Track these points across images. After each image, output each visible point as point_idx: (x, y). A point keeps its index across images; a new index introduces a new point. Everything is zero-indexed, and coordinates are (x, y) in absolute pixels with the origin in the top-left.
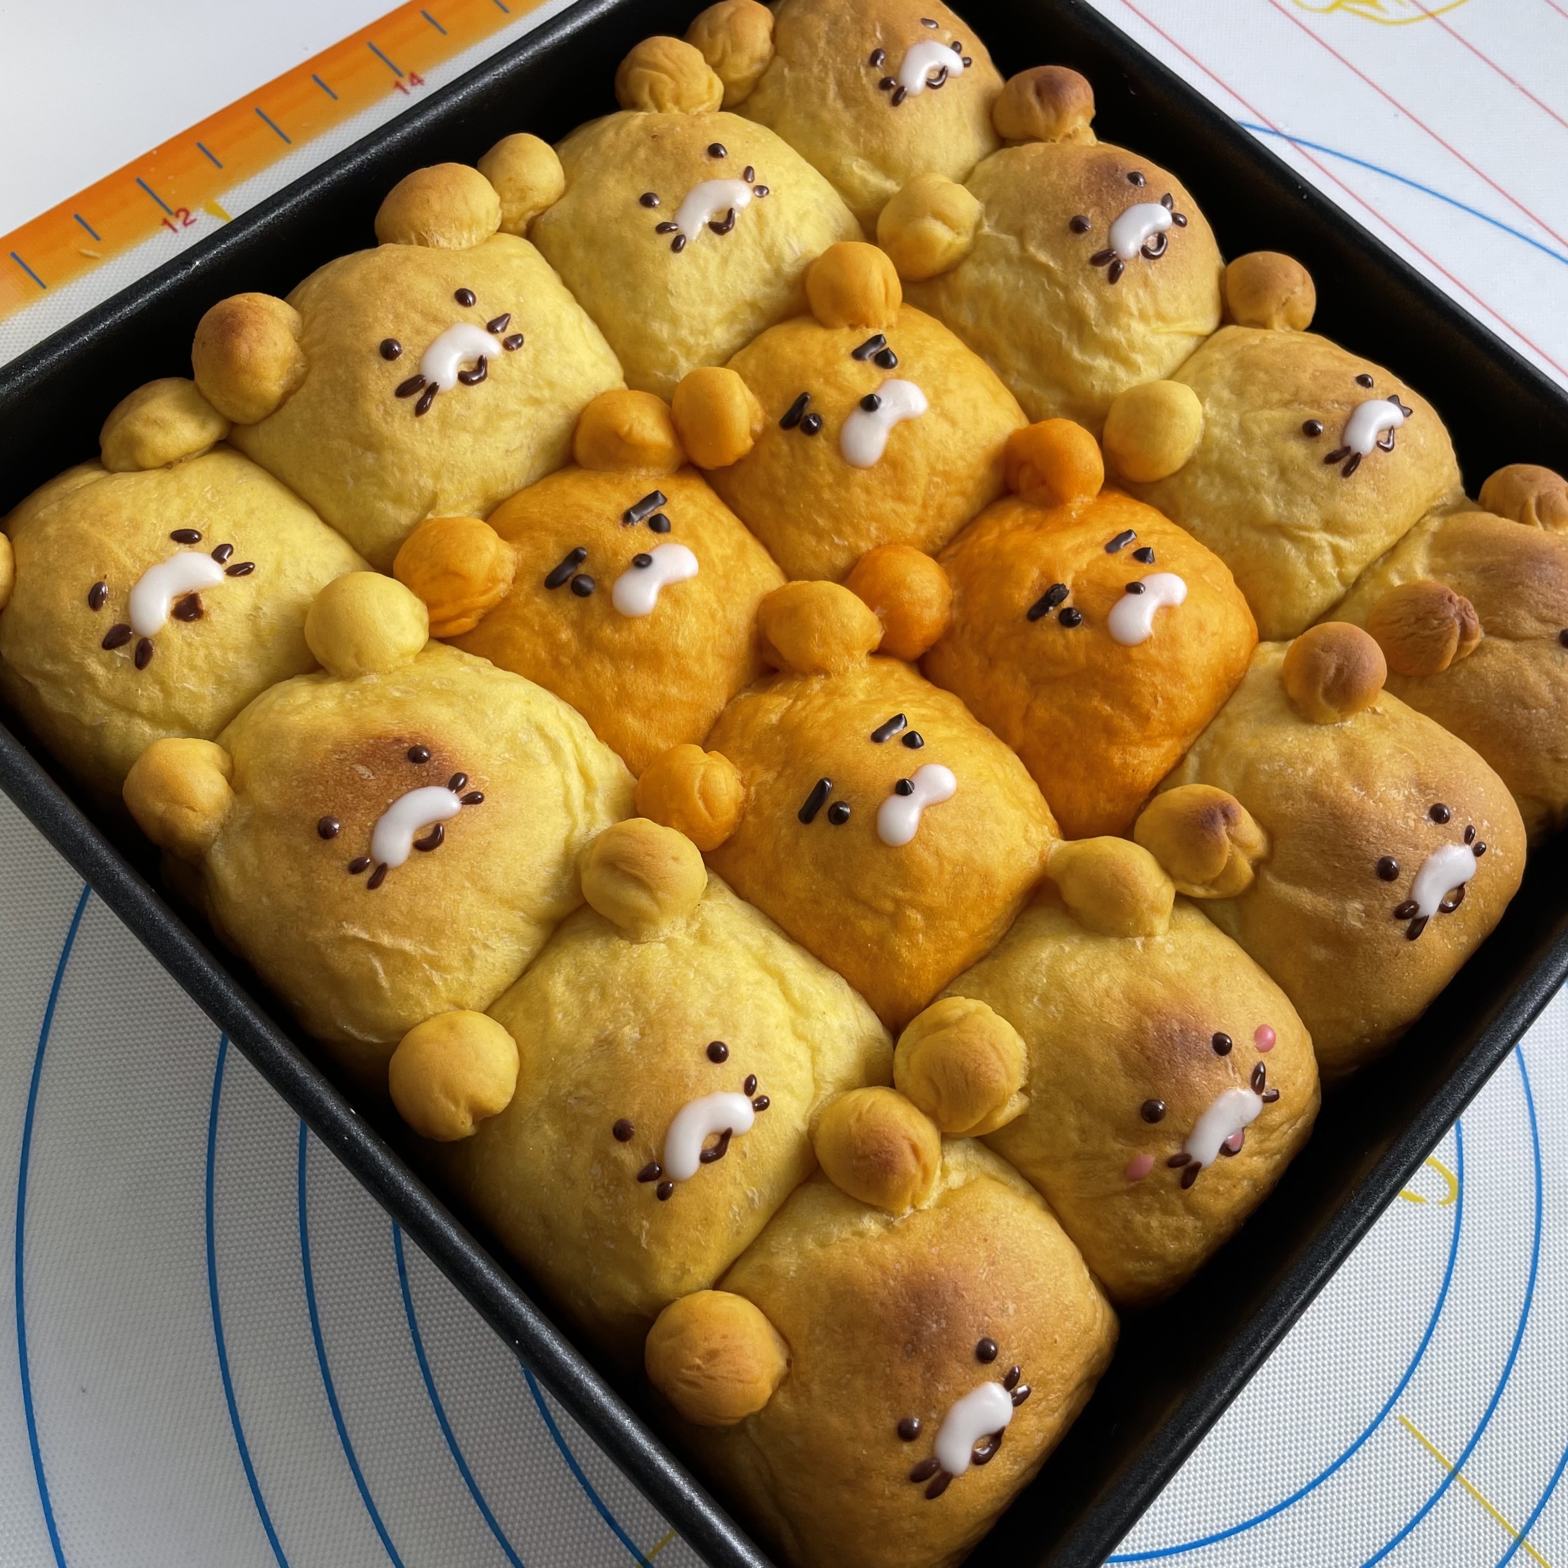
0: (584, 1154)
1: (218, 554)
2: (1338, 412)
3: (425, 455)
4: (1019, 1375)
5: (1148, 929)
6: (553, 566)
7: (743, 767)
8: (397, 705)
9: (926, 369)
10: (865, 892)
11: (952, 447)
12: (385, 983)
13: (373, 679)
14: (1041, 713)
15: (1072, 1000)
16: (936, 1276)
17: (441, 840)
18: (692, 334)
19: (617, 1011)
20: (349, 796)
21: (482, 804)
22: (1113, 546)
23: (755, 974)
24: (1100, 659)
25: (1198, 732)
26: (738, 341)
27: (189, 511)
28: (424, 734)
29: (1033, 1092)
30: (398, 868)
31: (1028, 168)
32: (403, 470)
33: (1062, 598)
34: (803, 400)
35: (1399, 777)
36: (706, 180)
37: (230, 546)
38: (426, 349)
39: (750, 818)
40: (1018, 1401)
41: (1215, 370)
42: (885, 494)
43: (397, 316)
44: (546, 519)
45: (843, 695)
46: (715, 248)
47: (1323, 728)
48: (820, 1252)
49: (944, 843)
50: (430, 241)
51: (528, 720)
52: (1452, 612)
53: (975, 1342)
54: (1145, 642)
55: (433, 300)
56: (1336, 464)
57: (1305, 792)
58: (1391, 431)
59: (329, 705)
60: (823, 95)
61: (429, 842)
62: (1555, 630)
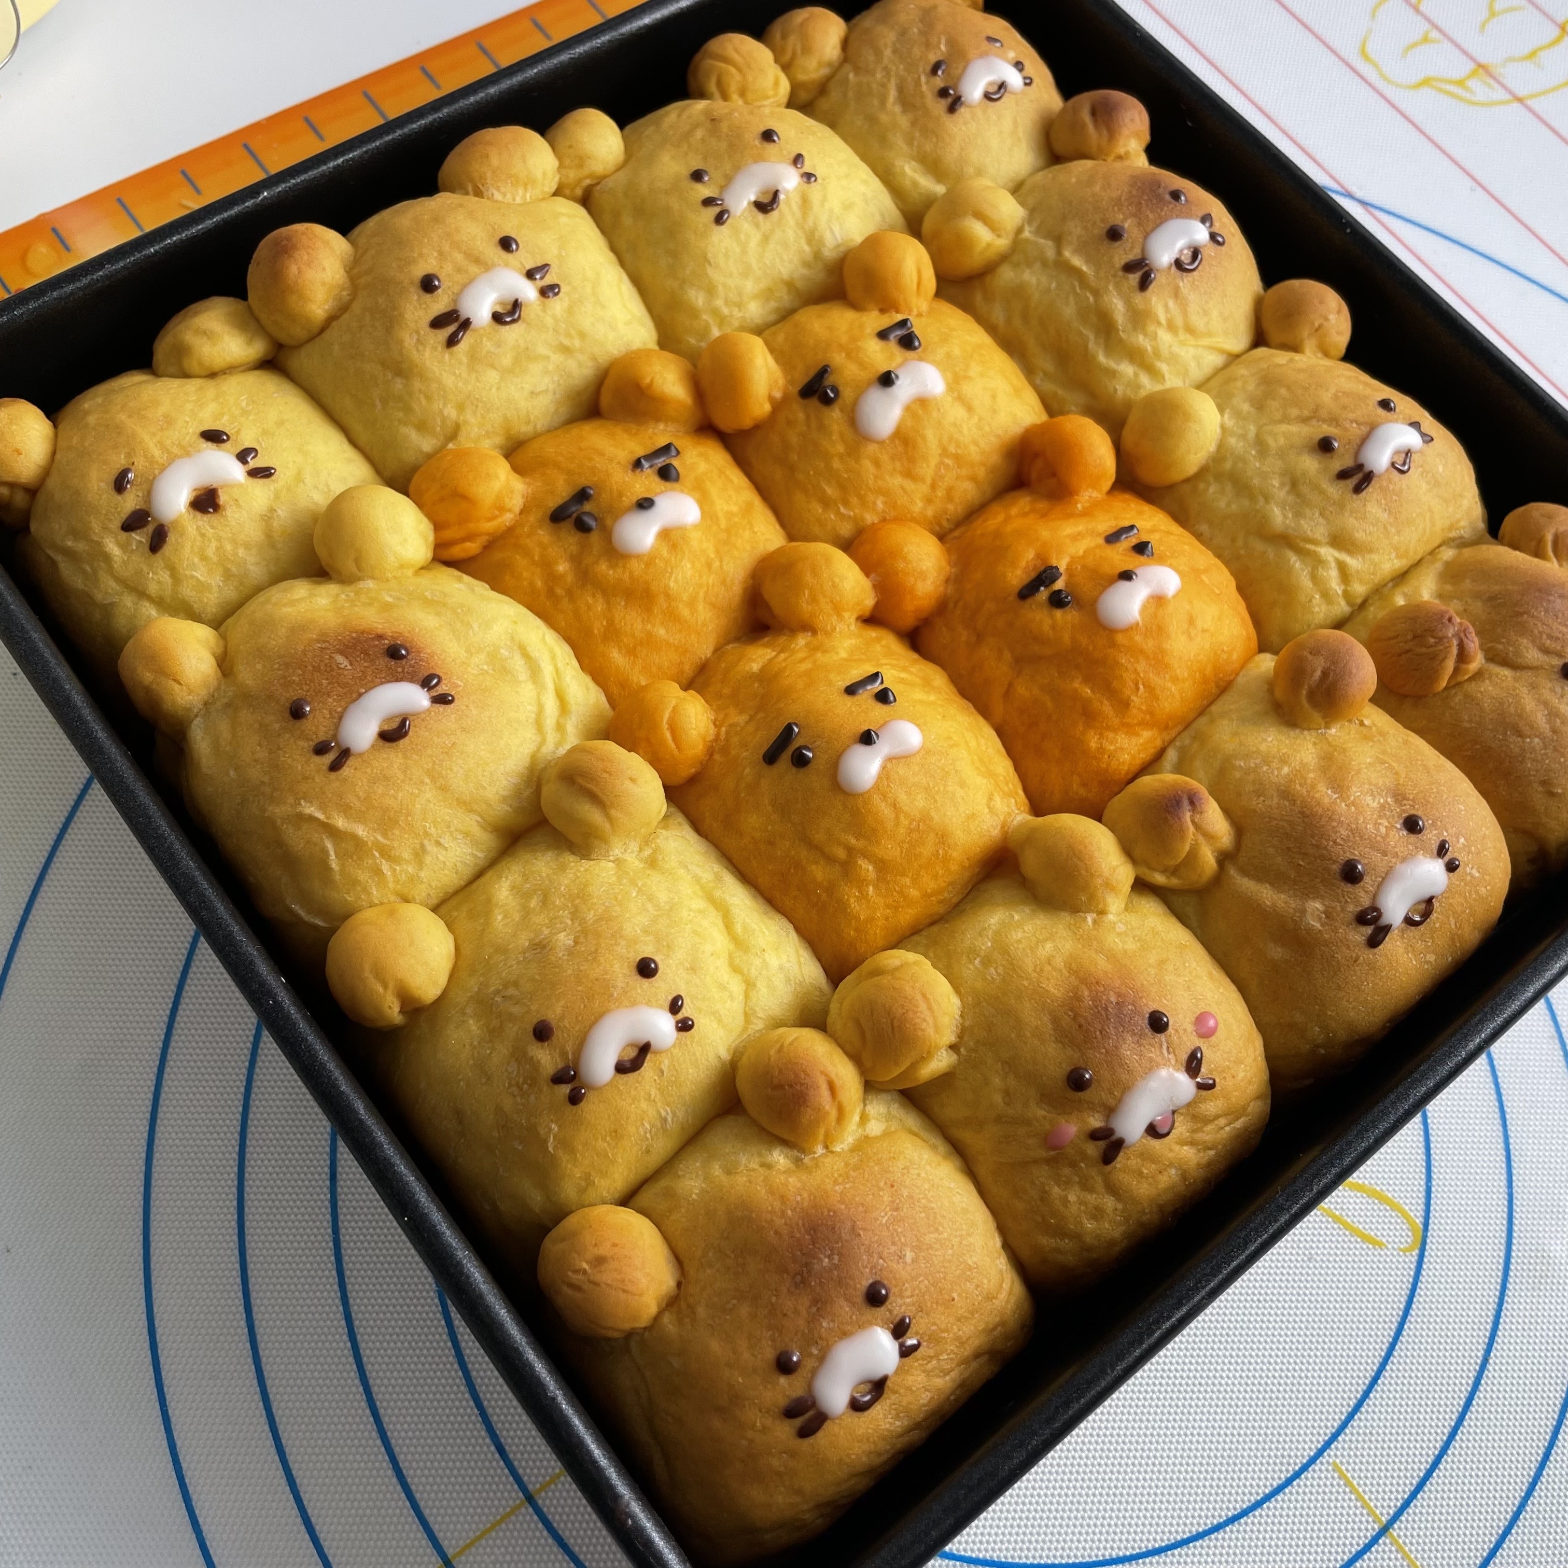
0: (503, 1050)
1: (243, 456)
2: (1355, 431)
3: (451, 386)
4: (909, 1325)
5: (1101, 906)
6: (559, 502)
7: (717, 710)
8: (387, 607)
9: (948, 355)
10: (819, 837)
11: (965, 431)
12: (334, 864)
13: (370, 584)
14: (1023, 690)
15: (1012, 964)
16: (835, 1212)
17: (406, 734)
18: (726, 304)
19: (556, 918)
20: (324, 682)
21: (452, 706)
22: (1113, 538)
23: (699, 904)
24: (1084, 640)
25: (1180, 728)
26: (772, 318)
27: (222, 414)
28: (406, 634)
29: (962, 1050)
30: (361, 755)
31: (1074, 180)
32: (428, 398)
33: (1053, 580)
34: (824, 371)
35: (1376, 785)
36: (756, 162)
37: (255, 450)
38: (465, 286)
39: (717, 757)
40: (905, 1352)
41: (1239, 384)
42: (894, 469)
43: (441, 253)
44: (561, 459)
45: (825, 652)
46: (757, 226)
47: (1306, 732)
48: (724, 1179)
50: (485, 194)
51: (512, 639)
52: (1451, 632)
53: (866, 1282)
54: (1131, 628)
55: (478, 243)
56: (1348, 481)
57: (1277, 790)
58: (1408, 454)
59: (323, 602)
60: (883, 99)
61: (394, 733)
62: (1557, 662)
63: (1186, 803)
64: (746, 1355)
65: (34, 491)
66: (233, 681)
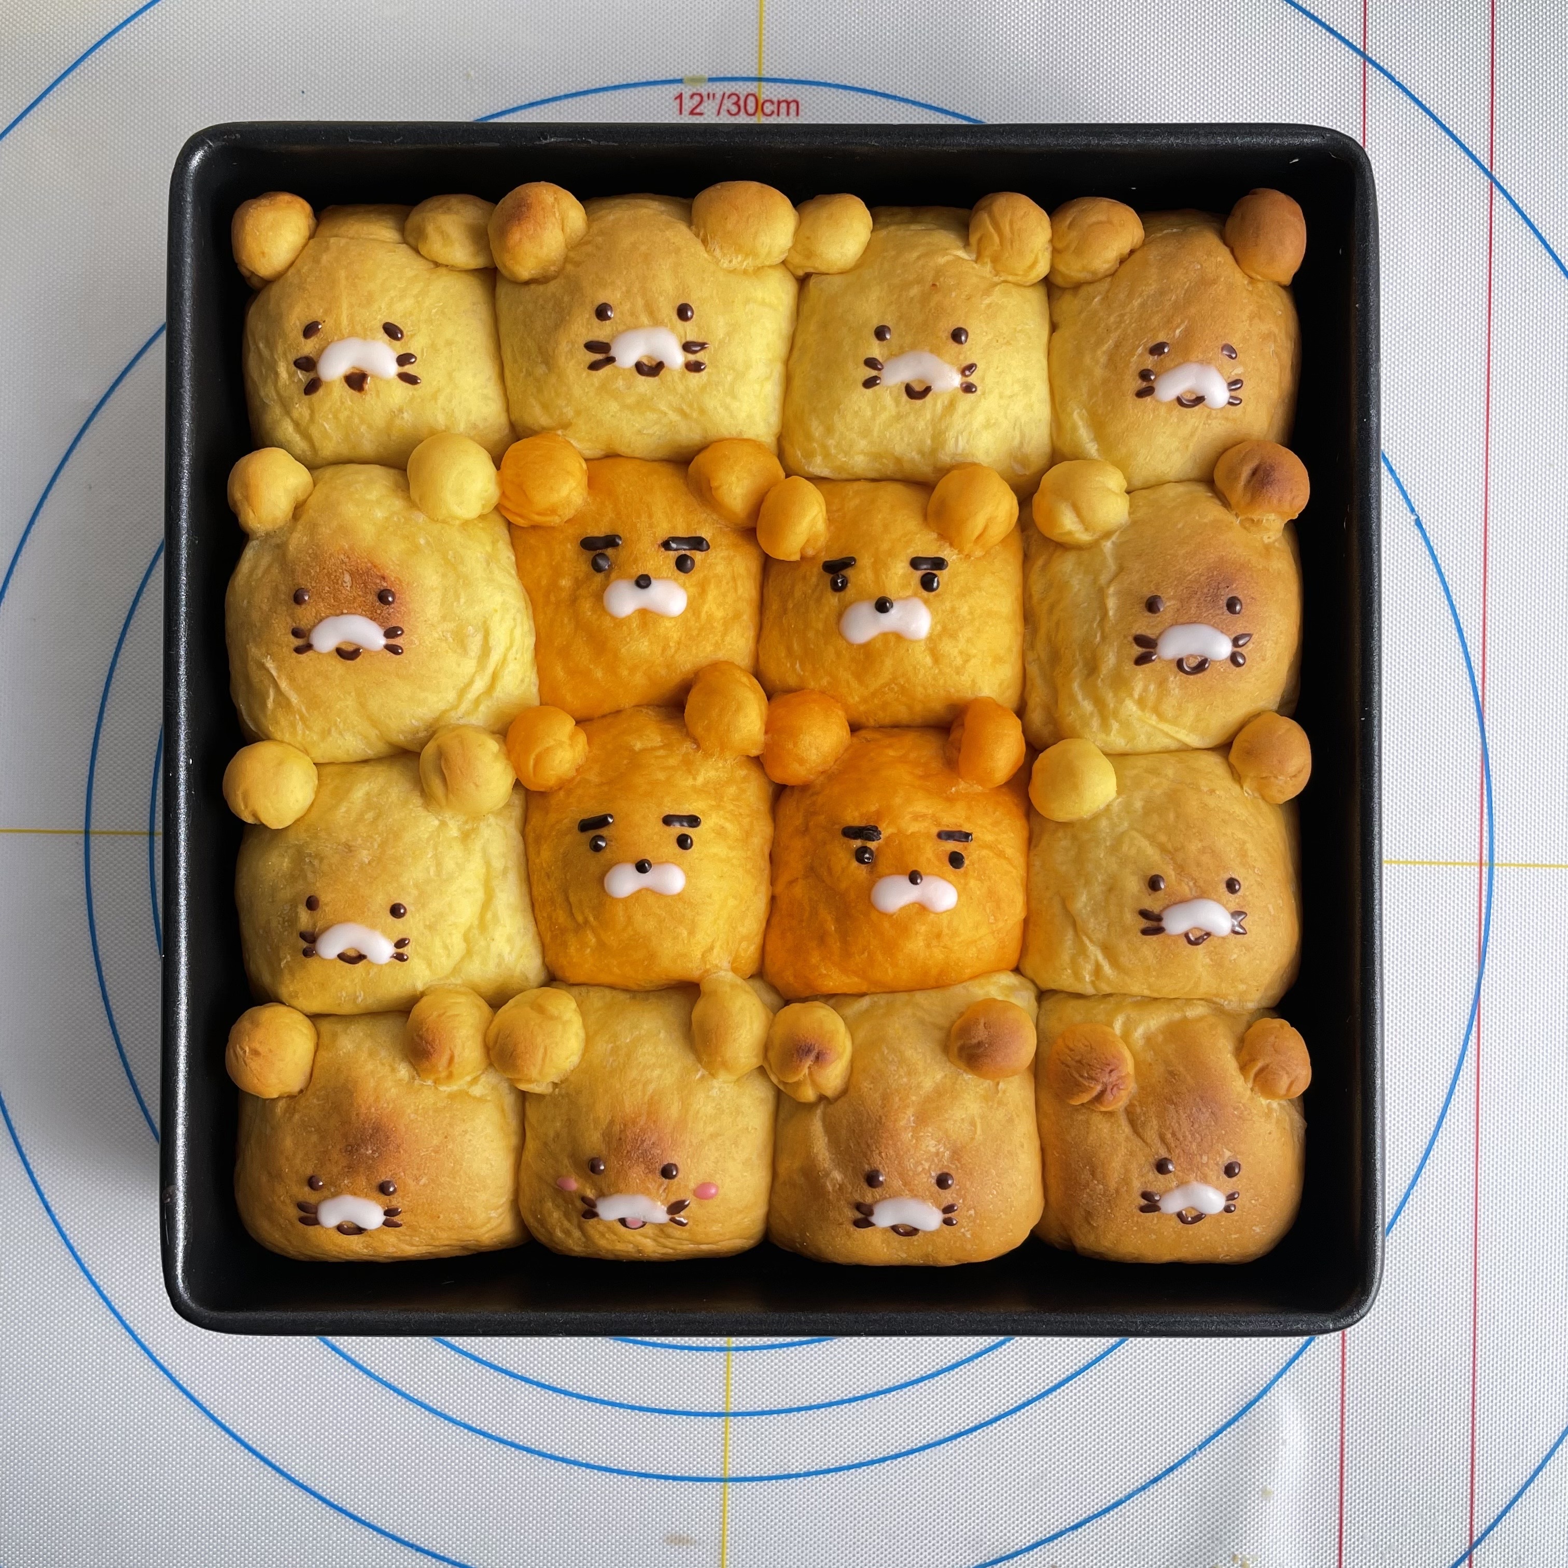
0: (289, 893)
1: (404, 359)
2: (1186, 889)
3: (577, 395)
4: (399, 1213)
5: (713, 1071)
6: (596, 534)
7: (591, 758)
8: (413, 550)
9: (953, 610)
10: (574, 898)
11: (920, 675)
12: (270, 705)
13: (421, 518)
14: (799, 890)
15: (625, 1066)
17: (353, 659)
18: (836, 447)
19: (371, 837)
21: (398, 656)
22: (944, 836)
23: (472, 884)
24: (853, 895)
25: (887, 990)
26: (871, 474)
27: (411, 314)
28: (404, 584)
29: (558, 1090)
30: (319, 653)
31: (1180, 526)
32: (557, 393)
33: (871, 839)
34: (849, 562)
35: (948, 1137)
36: (932, 351)
37: (415, 357)
38: (629, 329)
39: (562, 794)
40: (388, 1224)
41: (1153, 779)
42: (849, 667)
43: (629, 291)
44: (623, 497)
45: (689, 771)
46: (897, 403)
47: (948, 1064)
48: (364, 1056)
49: (638, 917)
50: (710, 245)
51: (485, 622)
52: (1106, 1079)
53: (384, 1178)
54: (884, 915)
55: (662, 299)
56: (1144, 921)
57: (885, 1089)
58: (1208, 934)
59: (379, 514)
60: (1100, 342)
61: (348, 654)
62: (1163, 1153)
63: (814, 1054)
64: (298, 1161)
65: (267, 282)
66: (292, 530)
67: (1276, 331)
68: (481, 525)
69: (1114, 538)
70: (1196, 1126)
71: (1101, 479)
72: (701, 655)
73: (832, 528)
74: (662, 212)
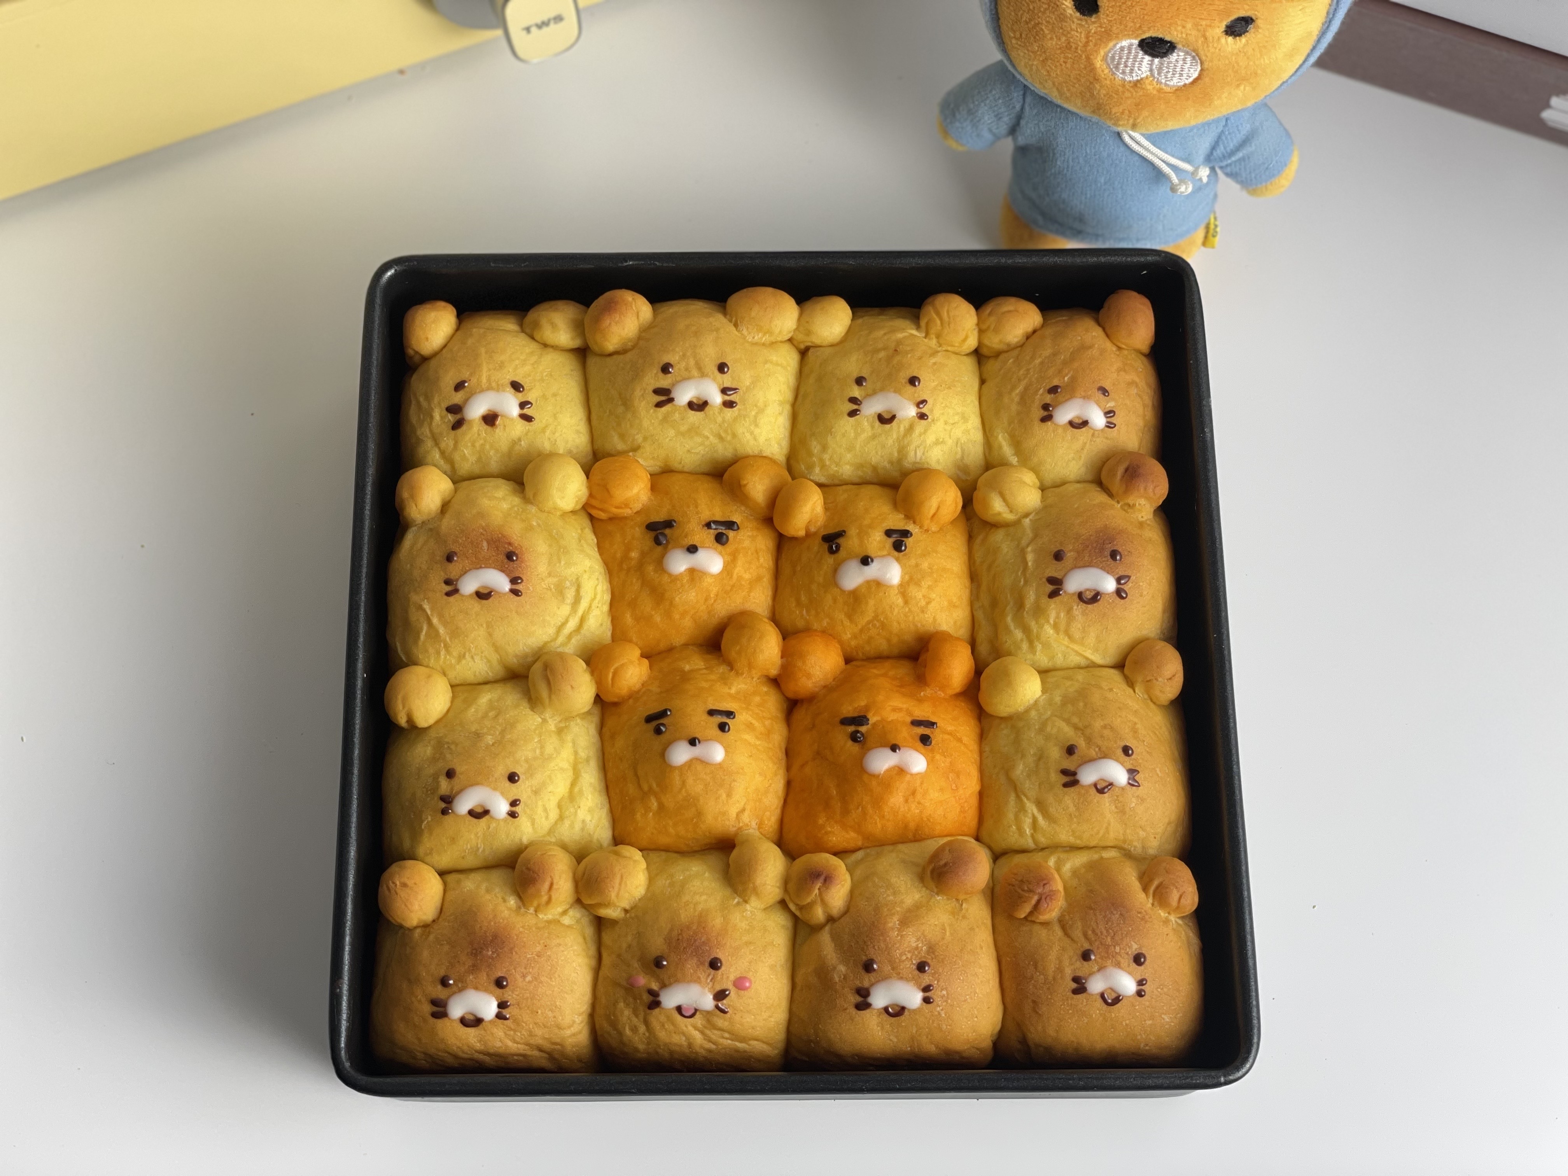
0: (431, 771)
1: (522, 405)
2: (1093, 753)
3: (646, 426)
4: (509, 1007)
5: (746, 898)
6: (657, 520)
8: (528, 528)
9: (917, 565)
10: (642, 772)
11: (895, 613)
12: (422, 637)
13: (533, 509)
14: (809, 769)
15: (680, 893)
16: (511, 938)
17: (487, 599)
18: (830, 459)
19: (494, 727)
20: (471, 551)
21: (518, 598)
22: (916, 723)
23: (565, 765)
24: (849, 765)
25: (877, 843)
27: (529, 375)
28: (524, 549)
29: (628, 914)
30: (463, 596)
31: (1076, 506)
32: (631, 426)
33: (862, 725)
34: (840, 534)
35: (925, 936)
36: (895, 392)
37: (531, 404)
38: (684, 380)
39: (631, 701)
40: (499, 1016)
41: (1068, 683)
42: (842, 609)
43: (684, 355)
44: (677, 495)
45: (725, 684)
46: (873, 427)
47: (924, 889)
48: (483, 892)
49: (690, 781)
50: (739, 327)
51: (577, 579)
52: (1040, 890)
53: (500, 974)
54: (873, 776)
55: (707, 360)
56: (1064, 777)
57: (877, 905)
58: (1111, 784)
59: (505, 506)
60: (1014, 388)
61: (483, 595)
62: (1087, 946)
63: (823, 877)
64: (433, 967)
65: (425, 359)
66: (441, 520)
67: (1137, 380)
68: (573, 517)
69: (1031, 517)
70: (1110, 924)
71: (1019, 476)
72: (733, 605)
73: (828, 514)
74: (706, 308)
